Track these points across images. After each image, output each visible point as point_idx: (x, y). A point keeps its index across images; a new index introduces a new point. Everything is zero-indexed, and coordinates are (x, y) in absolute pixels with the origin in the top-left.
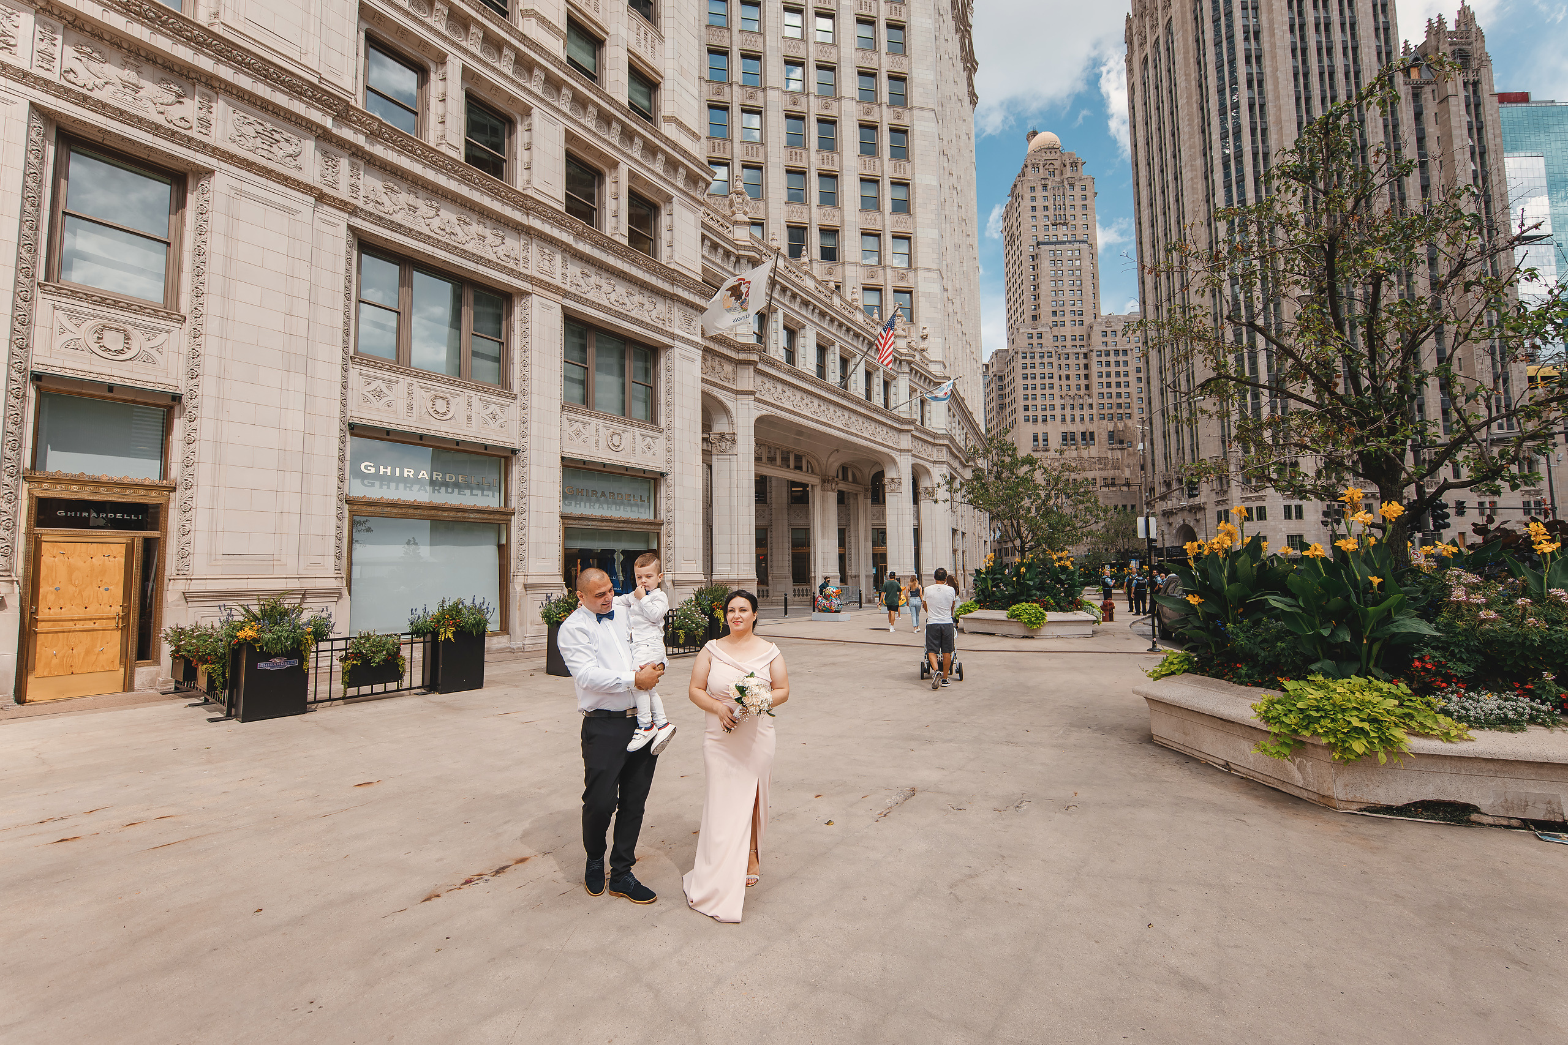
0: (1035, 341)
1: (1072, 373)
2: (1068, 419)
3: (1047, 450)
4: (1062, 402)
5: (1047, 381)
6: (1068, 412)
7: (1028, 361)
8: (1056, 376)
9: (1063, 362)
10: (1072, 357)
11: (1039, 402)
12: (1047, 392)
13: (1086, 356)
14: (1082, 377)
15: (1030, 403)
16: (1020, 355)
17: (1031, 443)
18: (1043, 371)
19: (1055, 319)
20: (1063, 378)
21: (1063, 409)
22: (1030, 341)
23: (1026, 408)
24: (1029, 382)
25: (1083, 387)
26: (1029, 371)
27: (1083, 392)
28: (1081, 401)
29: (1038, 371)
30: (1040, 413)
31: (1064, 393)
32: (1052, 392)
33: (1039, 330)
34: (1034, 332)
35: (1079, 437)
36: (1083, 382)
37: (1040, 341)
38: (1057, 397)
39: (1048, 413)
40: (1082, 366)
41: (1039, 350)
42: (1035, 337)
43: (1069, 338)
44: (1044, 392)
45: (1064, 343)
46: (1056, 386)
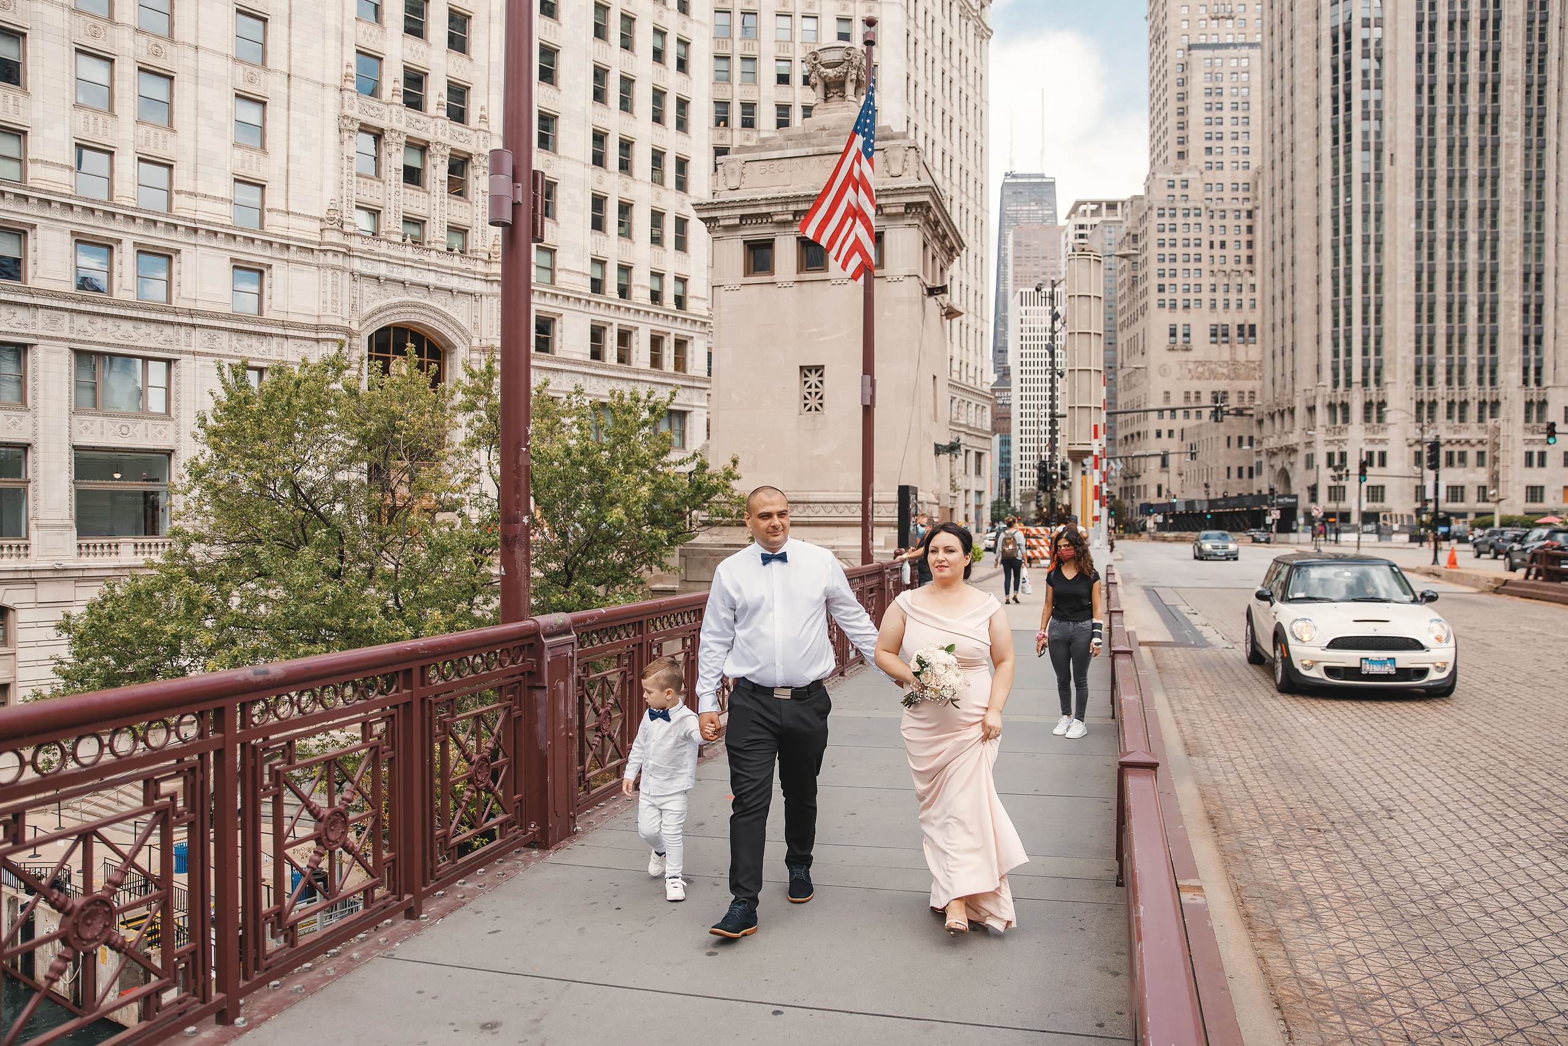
0: (1178, 191)
1: (1230, 238)
2: (1220, 304)
3: (1187, 350)
4: (1213, 280)
5: (1192, 250)
6: (1220, 295)
7: (1166, 220)
8: (1205, 244)
9: (1217, 222)
10: (1230, 216)
11: (1179, 280)
12: (1192, 265)
13: (1250, 214)
14: (1244, 245)
15: (1166, 281)
16: (1155, 212)
17: (1166, 339)
18: (1186, 236)
19: (1209, 158)
20: (1217, 245)
21: (1214, 290)
22: (1171, 191)
23: (1161, 289)
24: (1167, 250)
25: (1244, 259)
26: (1167, 235)
27: (1243, 266)
28: (1239, 280)
29: (1179, 235)
30: (1180, 296)
31: (1215, 268)
32: (1198, 265)
33: (1184, 176)
34: (1177, 178)
35: (1234, 332)
36: (1244, 252)
37: (1185, 192)
38: (1206, 273)
39: (1192, 296)
40: (1244, 229)
41: (1183, 205)
42: (1178, 185)
43: (1228, 187)
44: (1187, 266)
45: (1221, 195)
46: (1205, 258)
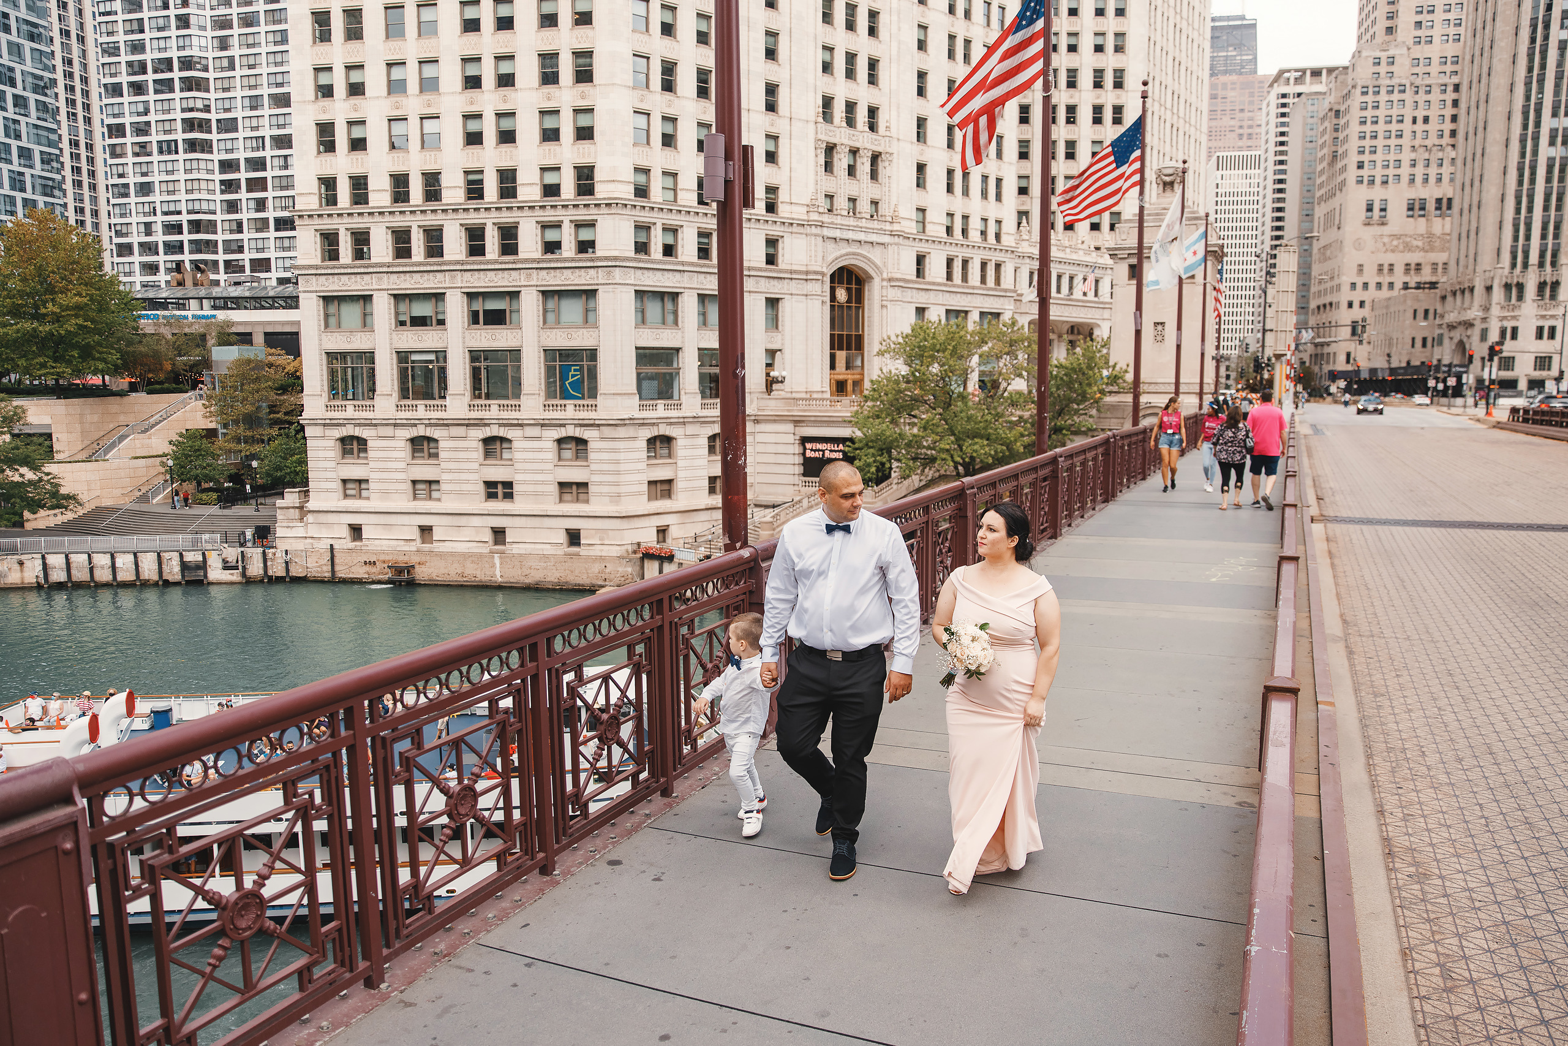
0: (1383, 69)
1: (1433, 114)
2: (1419, 179)
3: (1383, 224)
4: (1413, 156)
5: (1394, 127)
6: (1419, 171)
7: (1369, 98)
8: (1408, 120)
9: (1422, 97)
10: (1436, 90)
11: (1379, 157)
12: (1393, 142)
13: (1457, 88)
14: (1448, 119)
15: (1366, 158)
16: (1359, 90)
17: (1363, 214)
18: (1389, 113)
19: (1419, 33)
20: (1420, 120)
21: (1414, 166)
22: (1377, 69)
23: (1360, 166)
24: (1368, 128)
25: (1447, 133)
26: (1369, 113)
27: (1446, 140)
28: (1440, 155)
29: (1381, 113)
30: (1379, 172)
31: (1417, 143)
32: (1399, 141)
33: (1391, 53)
34: (1383, 55)
35: (1431, 206)
36: (1448, 126)
37: (1391, 68)
38: (1406, 149)
39: (1391, 172)
40: (1449, 103)
41: (1388, 82)
42: (1384, 62)
43: (1435, 61)
44: (1388, 142)
45: (1428, 69)
46: (1407, 134)
